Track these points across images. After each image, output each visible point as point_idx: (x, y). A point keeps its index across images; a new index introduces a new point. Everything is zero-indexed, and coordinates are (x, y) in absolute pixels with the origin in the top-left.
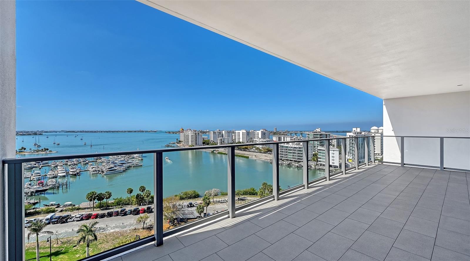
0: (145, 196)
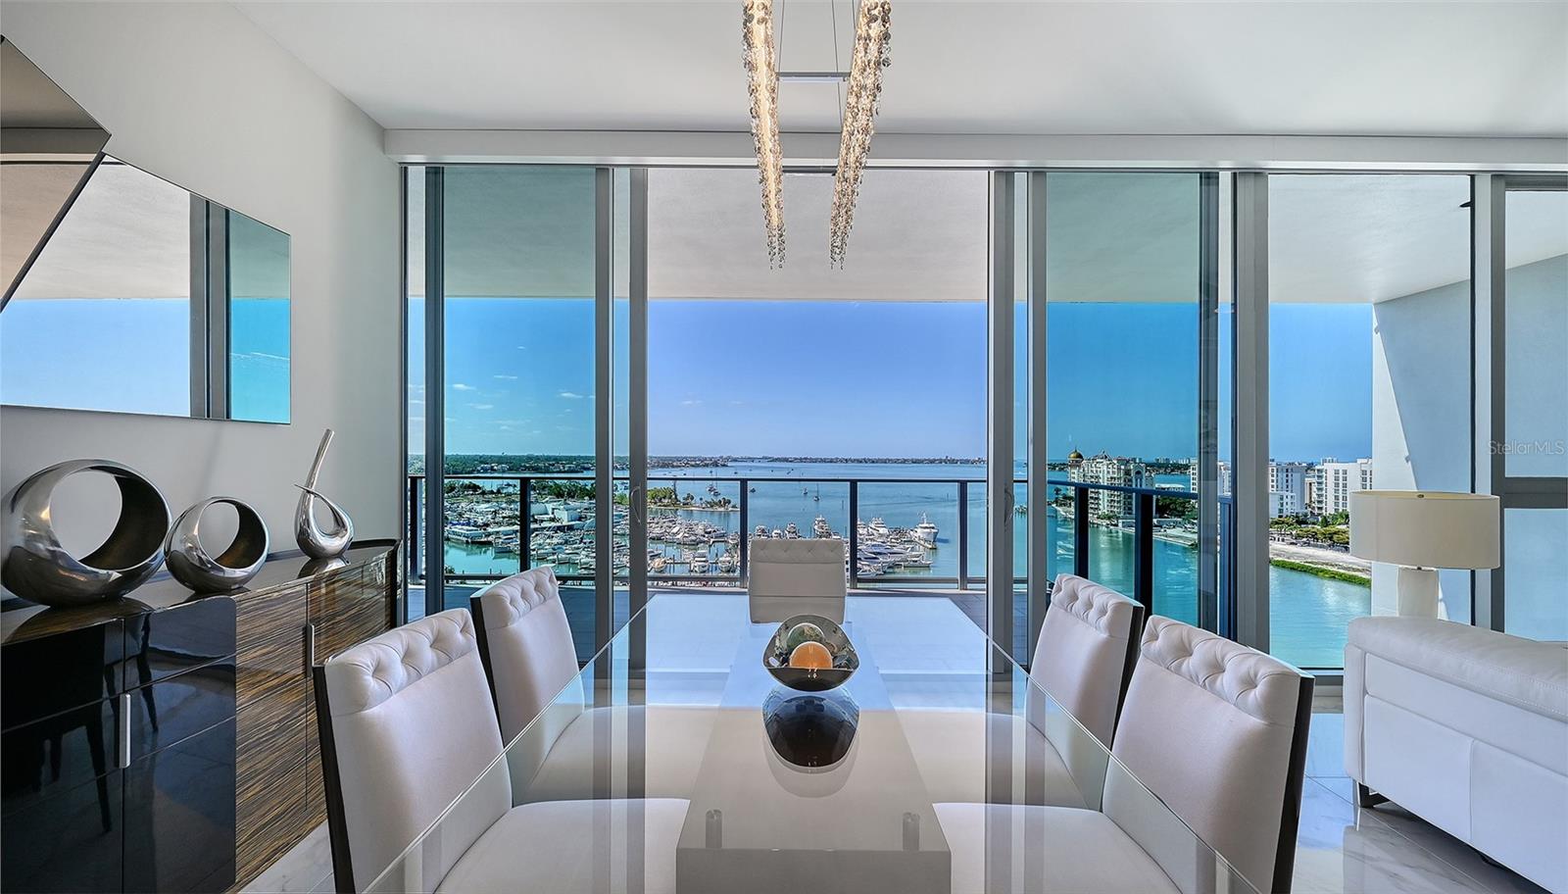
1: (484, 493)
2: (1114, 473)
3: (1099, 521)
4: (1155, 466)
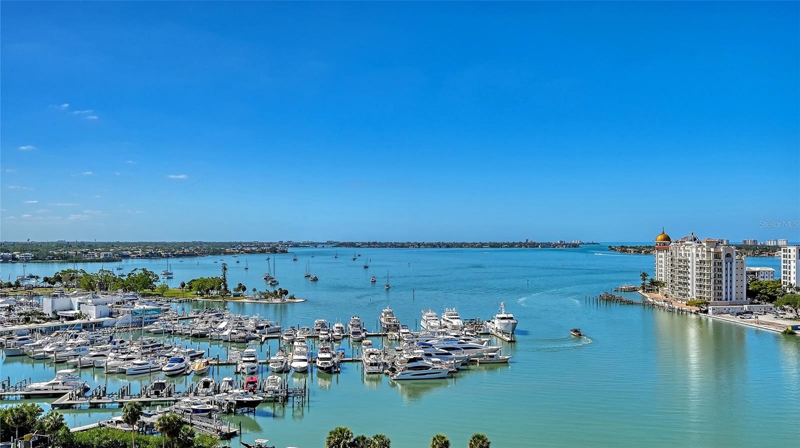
2: (703, 256)
3: (688, 308)
4: (743, 248)
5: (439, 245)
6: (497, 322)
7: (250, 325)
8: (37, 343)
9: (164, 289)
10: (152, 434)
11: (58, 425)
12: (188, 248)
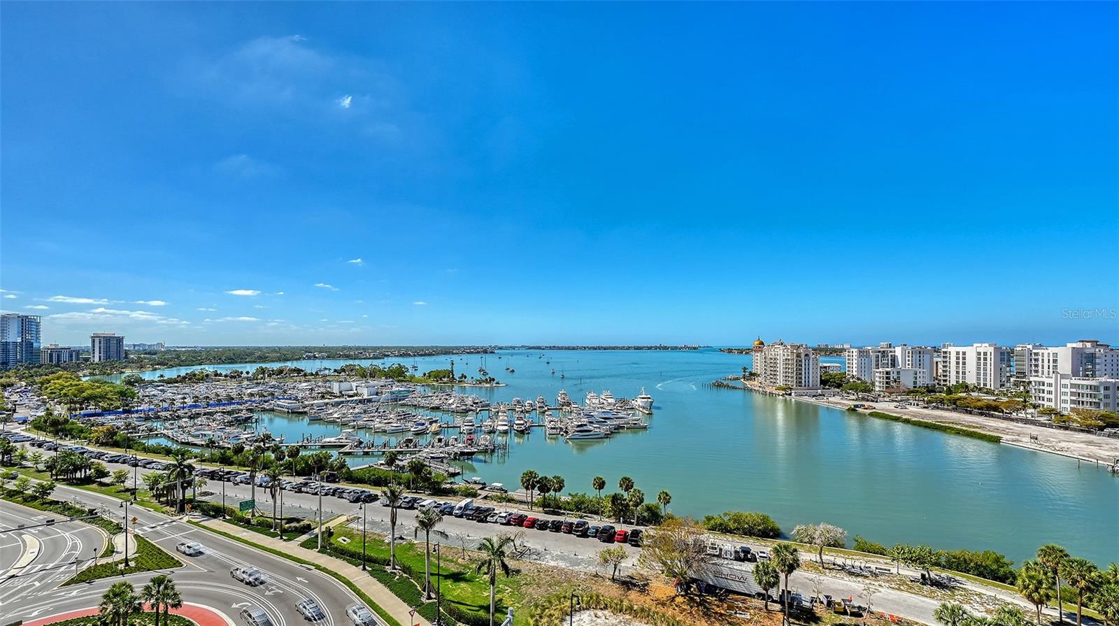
0: (631, 503)
1: (305, 375)
2: (788, 355)
3: (777, 392)
4: (818, 350)
5: (599, 348)
6: (639, 400)
7: (469, 401)
8: (329, 412)
9: (412, 377)
10: (404, 472)
11: (343, 465)
12: (428, 350)
